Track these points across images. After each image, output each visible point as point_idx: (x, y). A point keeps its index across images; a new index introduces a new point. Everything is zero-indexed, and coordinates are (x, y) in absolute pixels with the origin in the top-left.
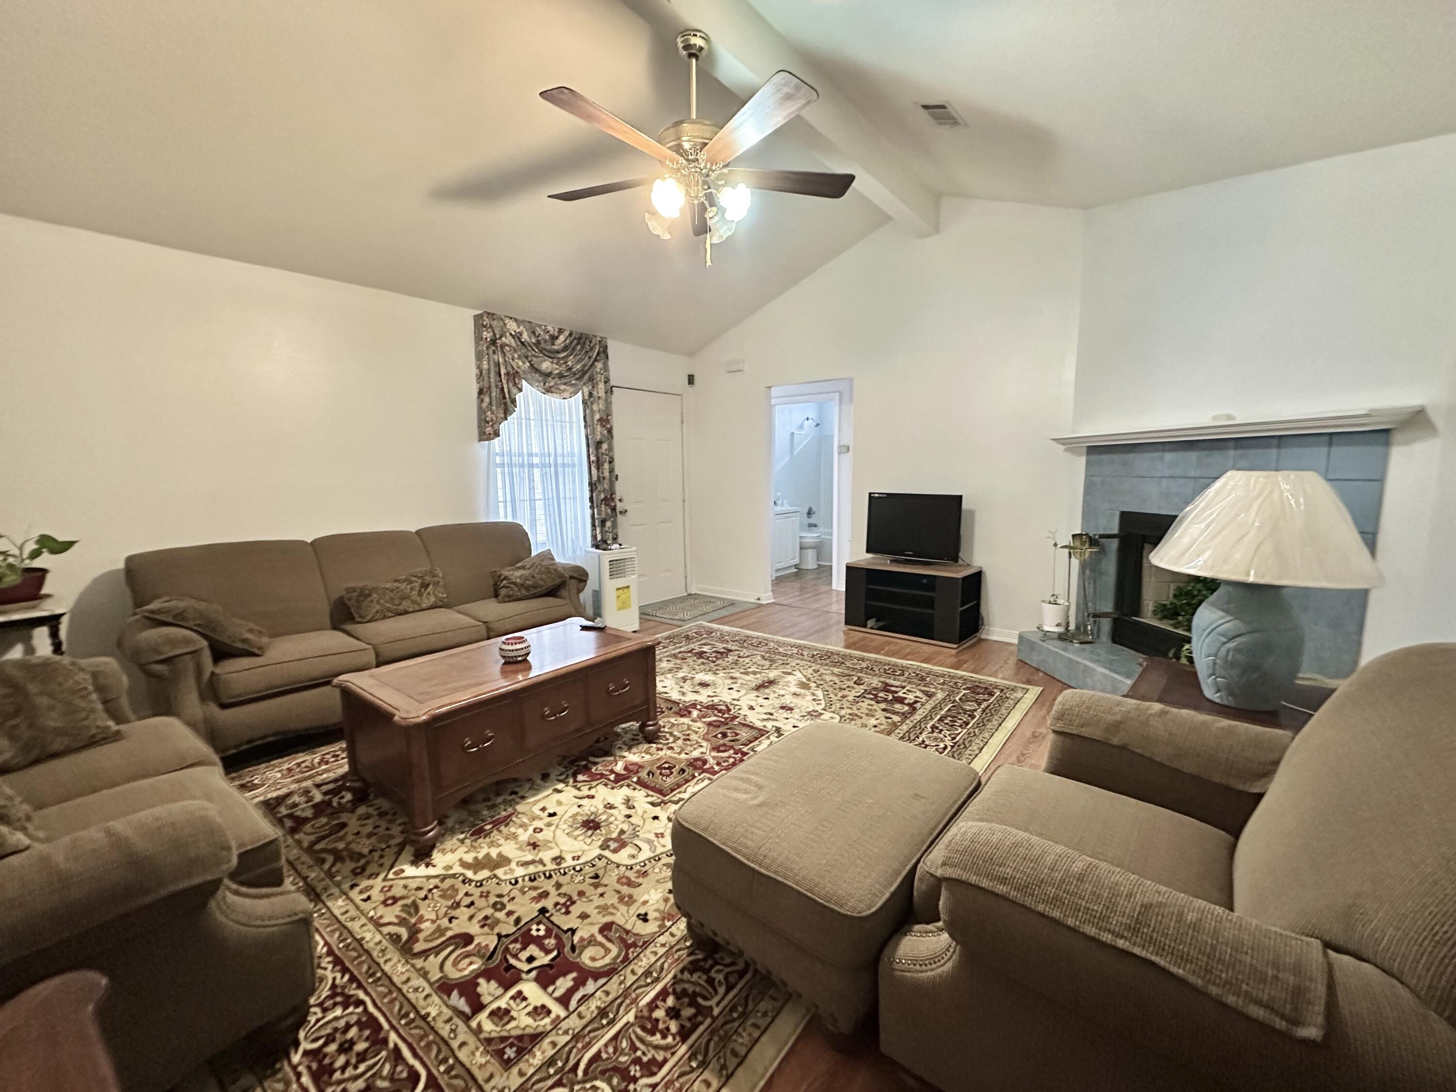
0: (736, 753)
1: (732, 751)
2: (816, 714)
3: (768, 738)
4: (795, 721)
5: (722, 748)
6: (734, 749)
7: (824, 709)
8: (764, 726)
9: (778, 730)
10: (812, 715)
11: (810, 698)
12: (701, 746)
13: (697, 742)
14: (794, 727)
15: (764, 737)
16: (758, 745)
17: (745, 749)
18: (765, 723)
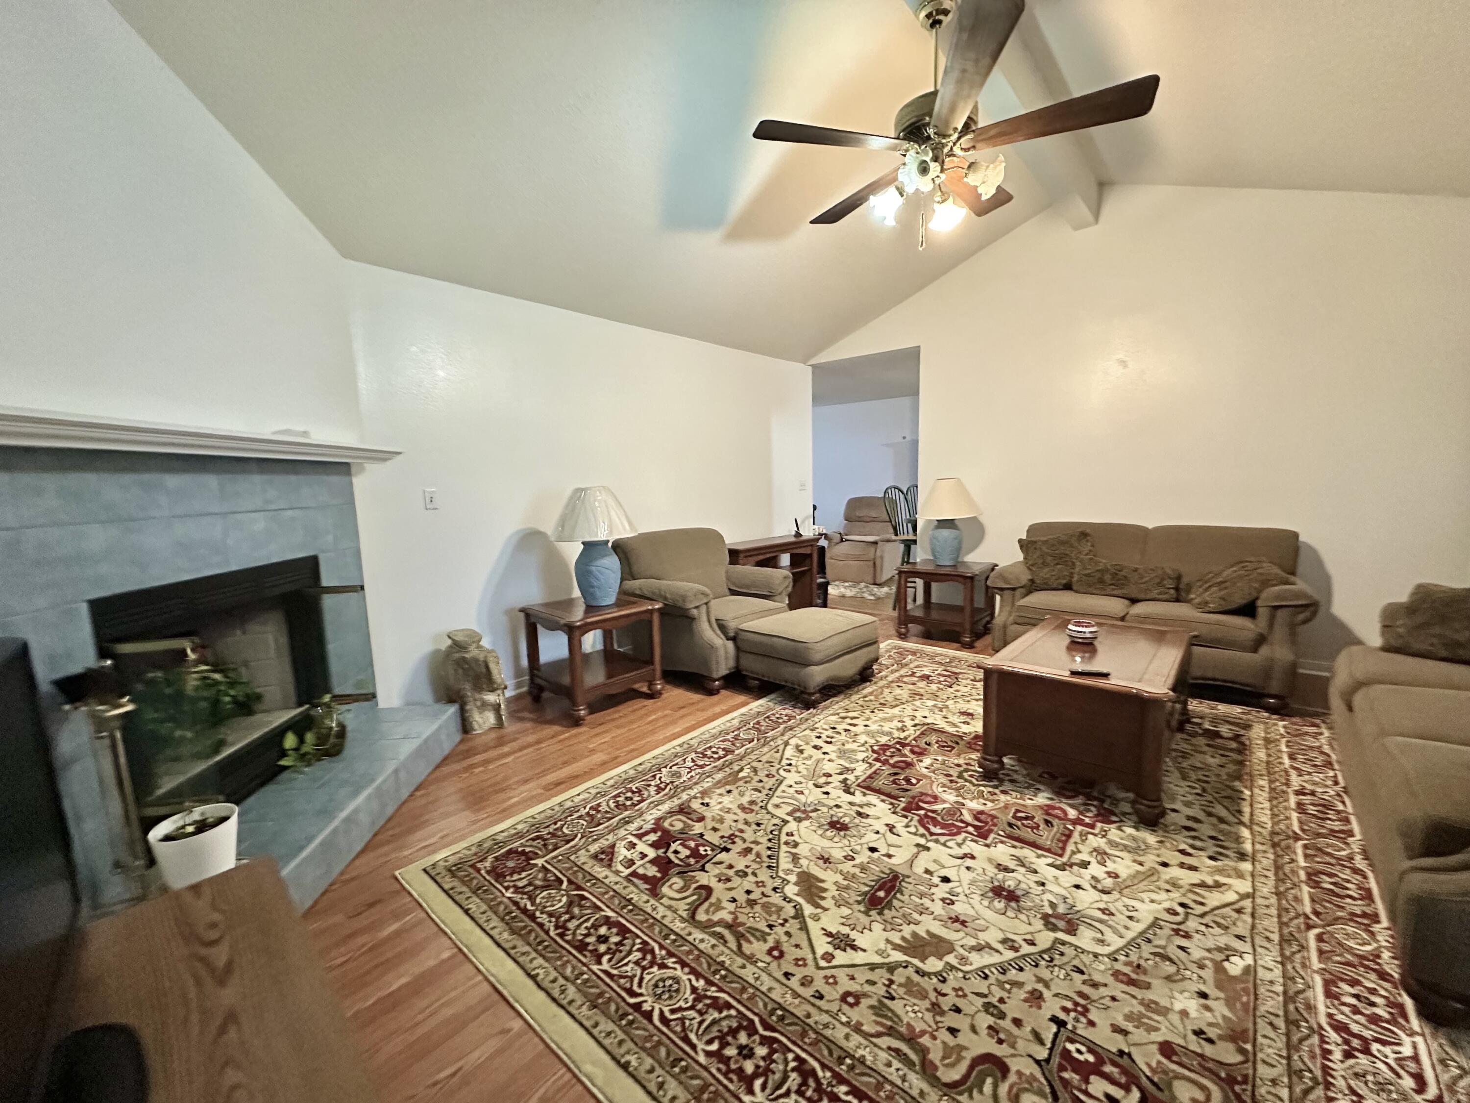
0: (887, 760)
1: (891, 761)
2: (798, 814)
3: (857, 778)
4: (826, 802)
5: (903, 765)
6: (890, 765)
7: (785, 822)
8: (865, 795)
9: (847, 790)
10: (804, 812)
11: (802, 850)
12: (927, 768)
13: (934, 772)
14: (827, 793)
15: (862, 778)
16: (866, 769)
17: (878, 765)
18: (865, 800)
